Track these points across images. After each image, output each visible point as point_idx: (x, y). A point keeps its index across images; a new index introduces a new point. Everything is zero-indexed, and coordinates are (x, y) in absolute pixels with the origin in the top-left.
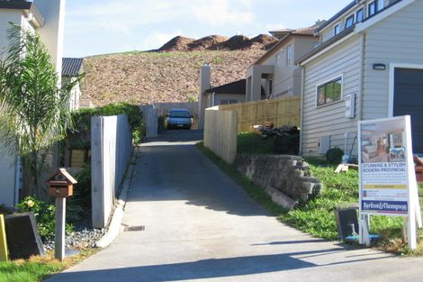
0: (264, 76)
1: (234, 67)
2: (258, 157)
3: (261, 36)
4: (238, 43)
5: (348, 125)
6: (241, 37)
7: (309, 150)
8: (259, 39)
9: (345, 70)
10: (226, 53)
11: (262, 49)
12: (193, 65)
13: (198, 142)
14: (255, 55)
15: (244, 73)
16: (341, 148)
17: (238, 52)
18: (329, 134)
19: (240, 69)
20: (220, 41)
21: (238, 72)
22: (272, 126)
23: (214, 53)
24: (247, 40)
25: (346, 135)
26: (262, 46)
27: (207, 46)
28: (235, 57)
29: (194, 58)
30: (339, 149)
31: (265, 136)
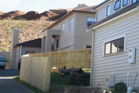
0: (54, 36)
1: (30, 30)
2: (71, 87)
3: (47, 12)
4: (32, 16)
5: (130, 67)
6: (34, 12)
7: (97, 83)
8: (45, 14)
9: (127, 33)
10: (25, 22)
11: (47, 20)
12: (4, 28)
13: (15, 77)
14: (43, 24)
15: (36, 35)
16: (125, 82)
17: (32, 21)
18: (113, 73)
19: (33, 32)
20: (20, 14)
21: (33, 34)
22: (65, 68)
23: (17, 22)
24: (38, 14)
25: (128, 74)
26: (47, 18)
27: (12, 17)
28: (31, 24)
29: (5, 24)
30: (123, 83)
31: (63, 74)
